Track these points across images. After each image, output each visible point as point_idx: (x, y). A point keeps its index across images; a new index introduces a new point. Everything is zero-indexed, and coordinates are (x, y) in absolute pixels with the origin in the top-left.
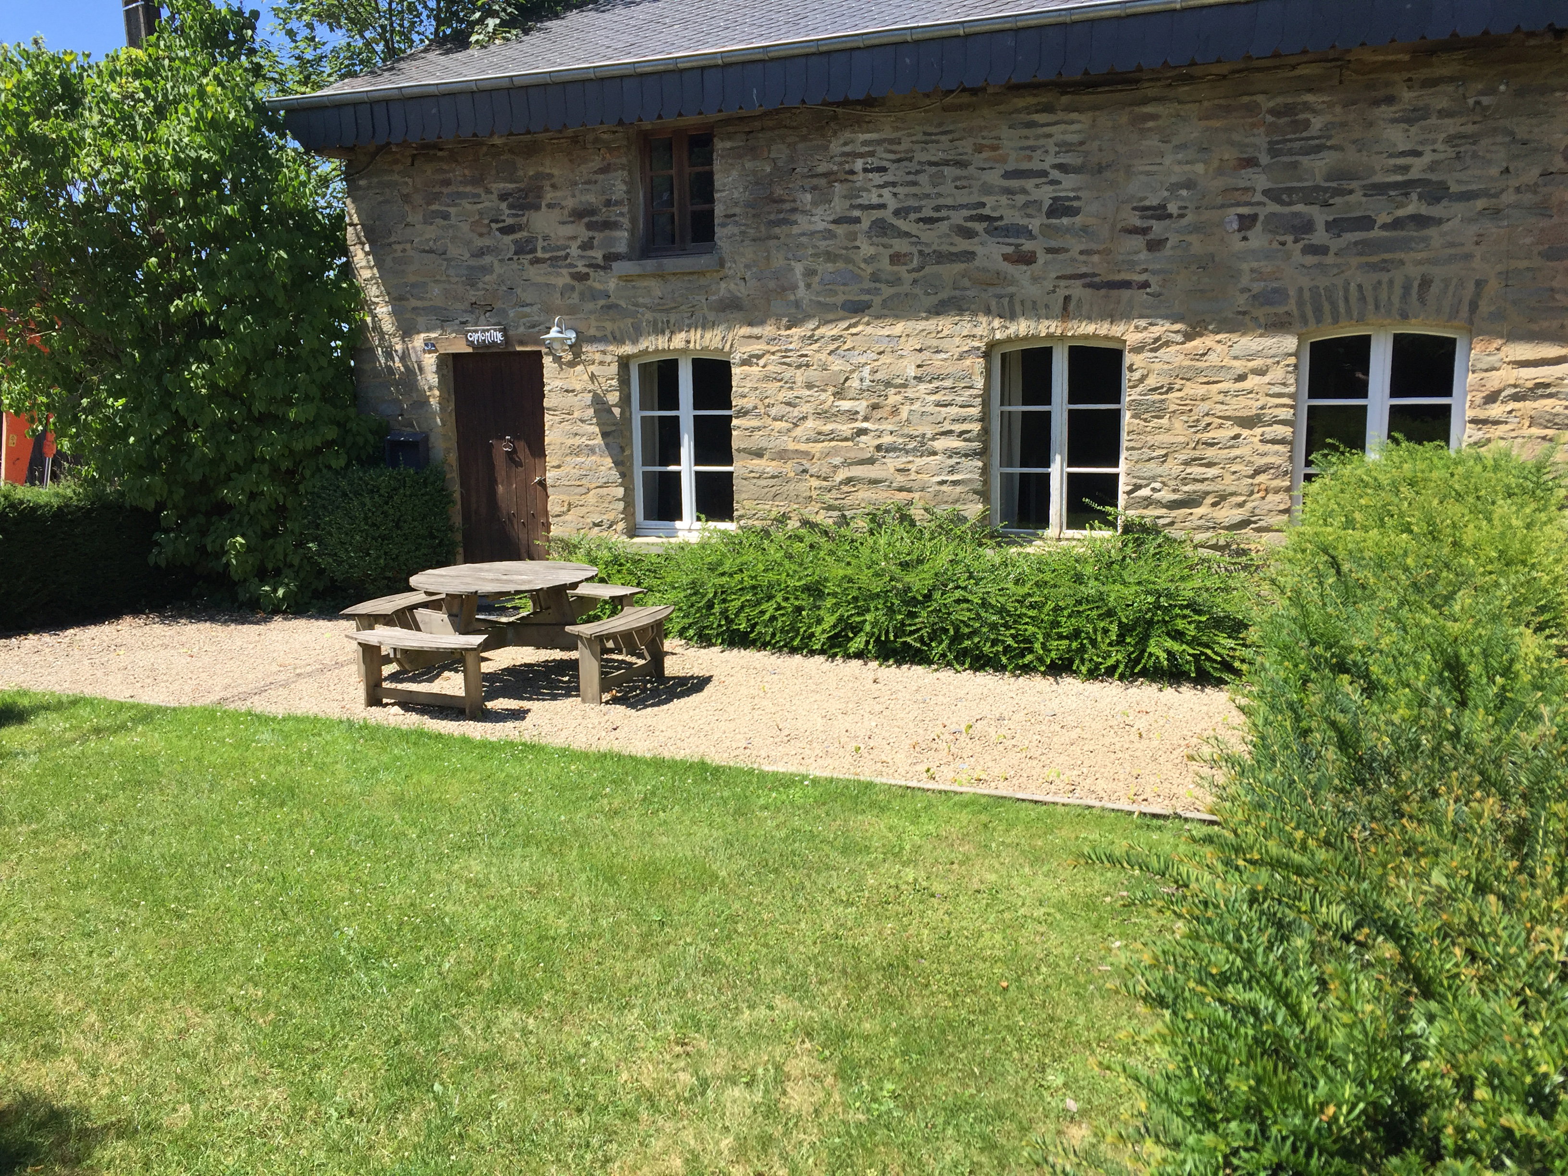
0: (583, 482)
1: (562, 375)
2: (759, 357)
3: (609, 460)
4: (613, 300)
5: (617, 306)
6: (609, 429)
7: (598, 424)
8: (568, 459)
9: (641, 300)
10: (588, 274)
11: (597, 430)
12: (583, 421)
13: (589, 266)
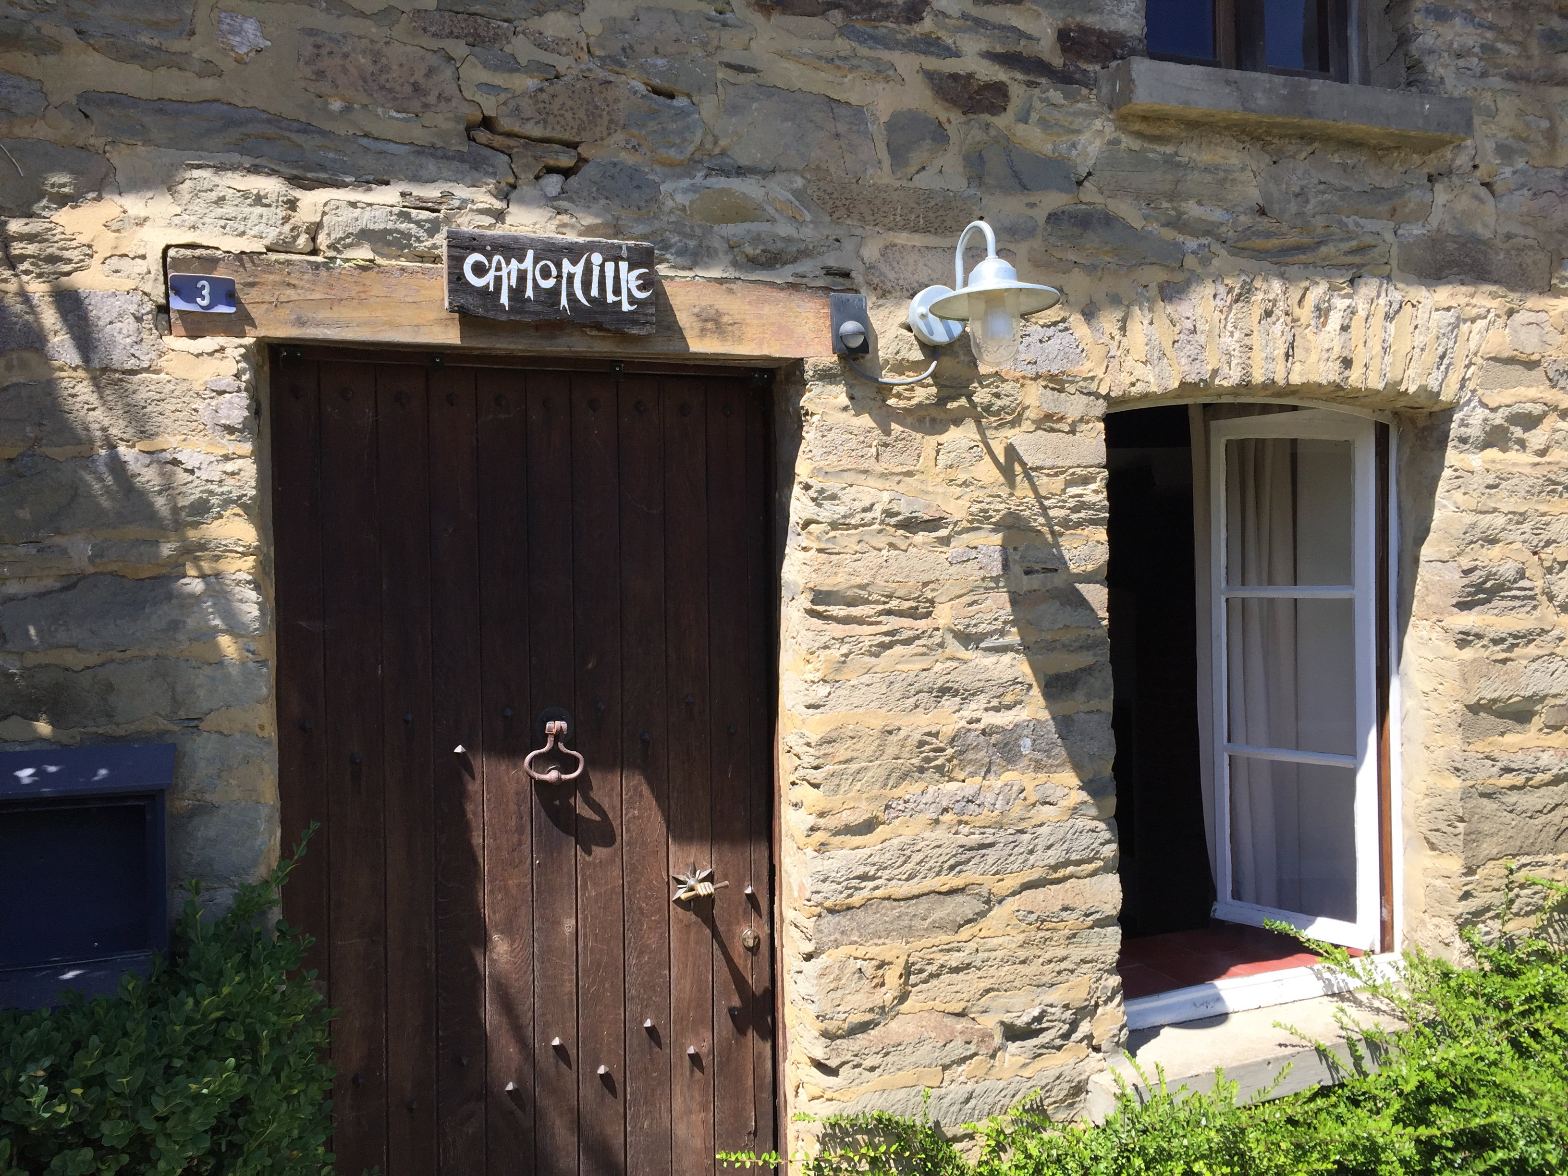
0: (970, 875)
1: (889, 462)
2: (1530, 422)
3: (1069, 778)
4: (1090, 194)
5: (1108, 220)
6: (1070, 663)
7: (1027, 649)
8: (911, 789)
9: (1193, 210)
10: (1000, 90)
11: (1023, 668)
12: (967, 639)
13: (1009, 60)
